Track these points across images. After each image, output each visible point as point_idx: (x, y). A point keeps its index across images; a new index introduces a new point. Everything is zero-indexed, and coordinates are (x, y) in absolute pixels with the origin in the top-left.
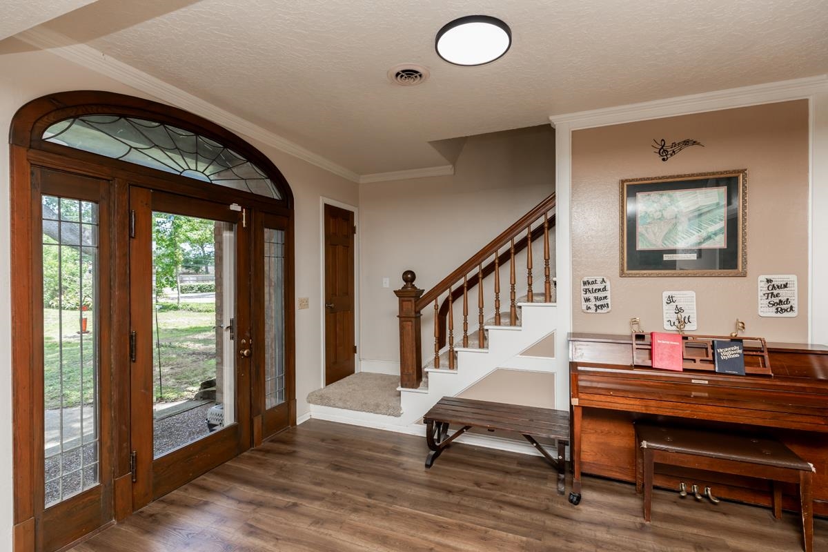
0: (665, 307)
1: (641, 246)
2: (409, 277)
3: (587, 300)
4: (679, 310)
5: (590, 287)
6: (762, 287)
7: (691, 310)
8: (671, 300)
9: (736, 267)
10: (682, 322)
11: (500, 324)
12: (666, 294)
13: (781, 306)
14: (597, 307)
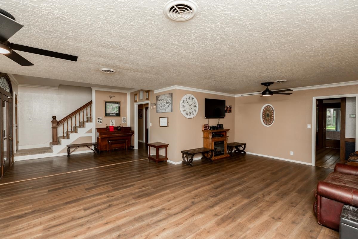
0: (110, 122)
1: (107, 112)
2: (54, 117)
3: (98, 122)
4: (113, 123)
5: (99, 119)
6: (123, 119)
7: (114, 123)
8: (111, 121)
9: (119, 116)
10: (113, 124)
11: (80, 127)
12: (111, 120)
13: (125, 122)
14: (100, 123)
